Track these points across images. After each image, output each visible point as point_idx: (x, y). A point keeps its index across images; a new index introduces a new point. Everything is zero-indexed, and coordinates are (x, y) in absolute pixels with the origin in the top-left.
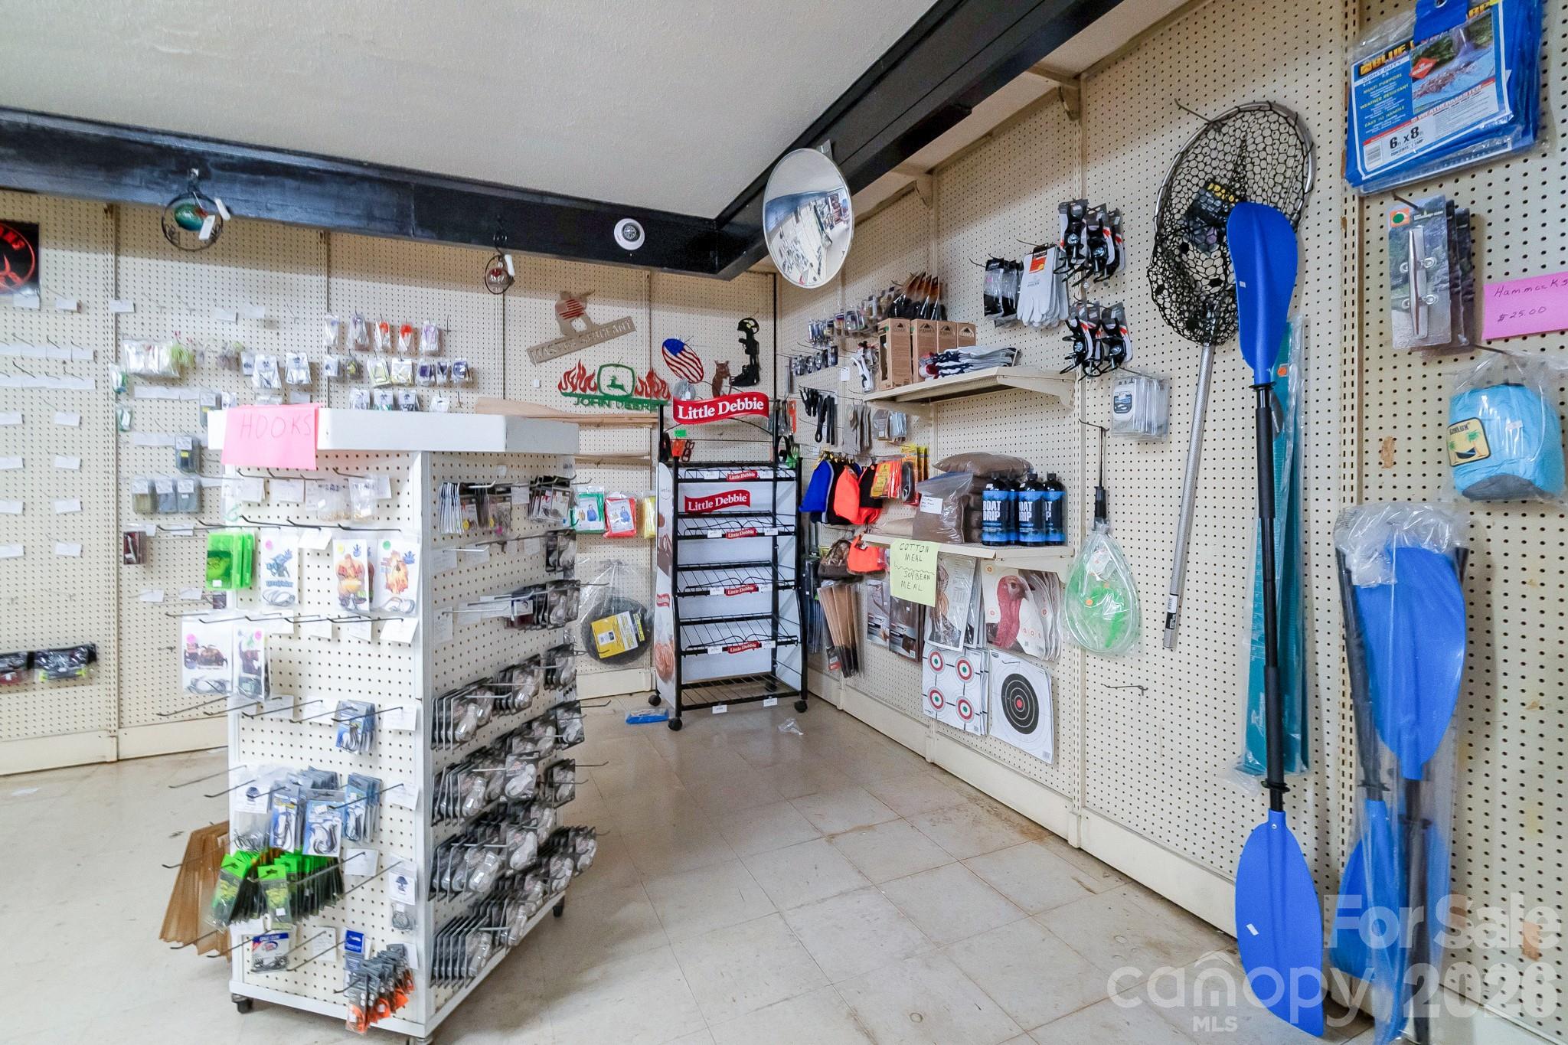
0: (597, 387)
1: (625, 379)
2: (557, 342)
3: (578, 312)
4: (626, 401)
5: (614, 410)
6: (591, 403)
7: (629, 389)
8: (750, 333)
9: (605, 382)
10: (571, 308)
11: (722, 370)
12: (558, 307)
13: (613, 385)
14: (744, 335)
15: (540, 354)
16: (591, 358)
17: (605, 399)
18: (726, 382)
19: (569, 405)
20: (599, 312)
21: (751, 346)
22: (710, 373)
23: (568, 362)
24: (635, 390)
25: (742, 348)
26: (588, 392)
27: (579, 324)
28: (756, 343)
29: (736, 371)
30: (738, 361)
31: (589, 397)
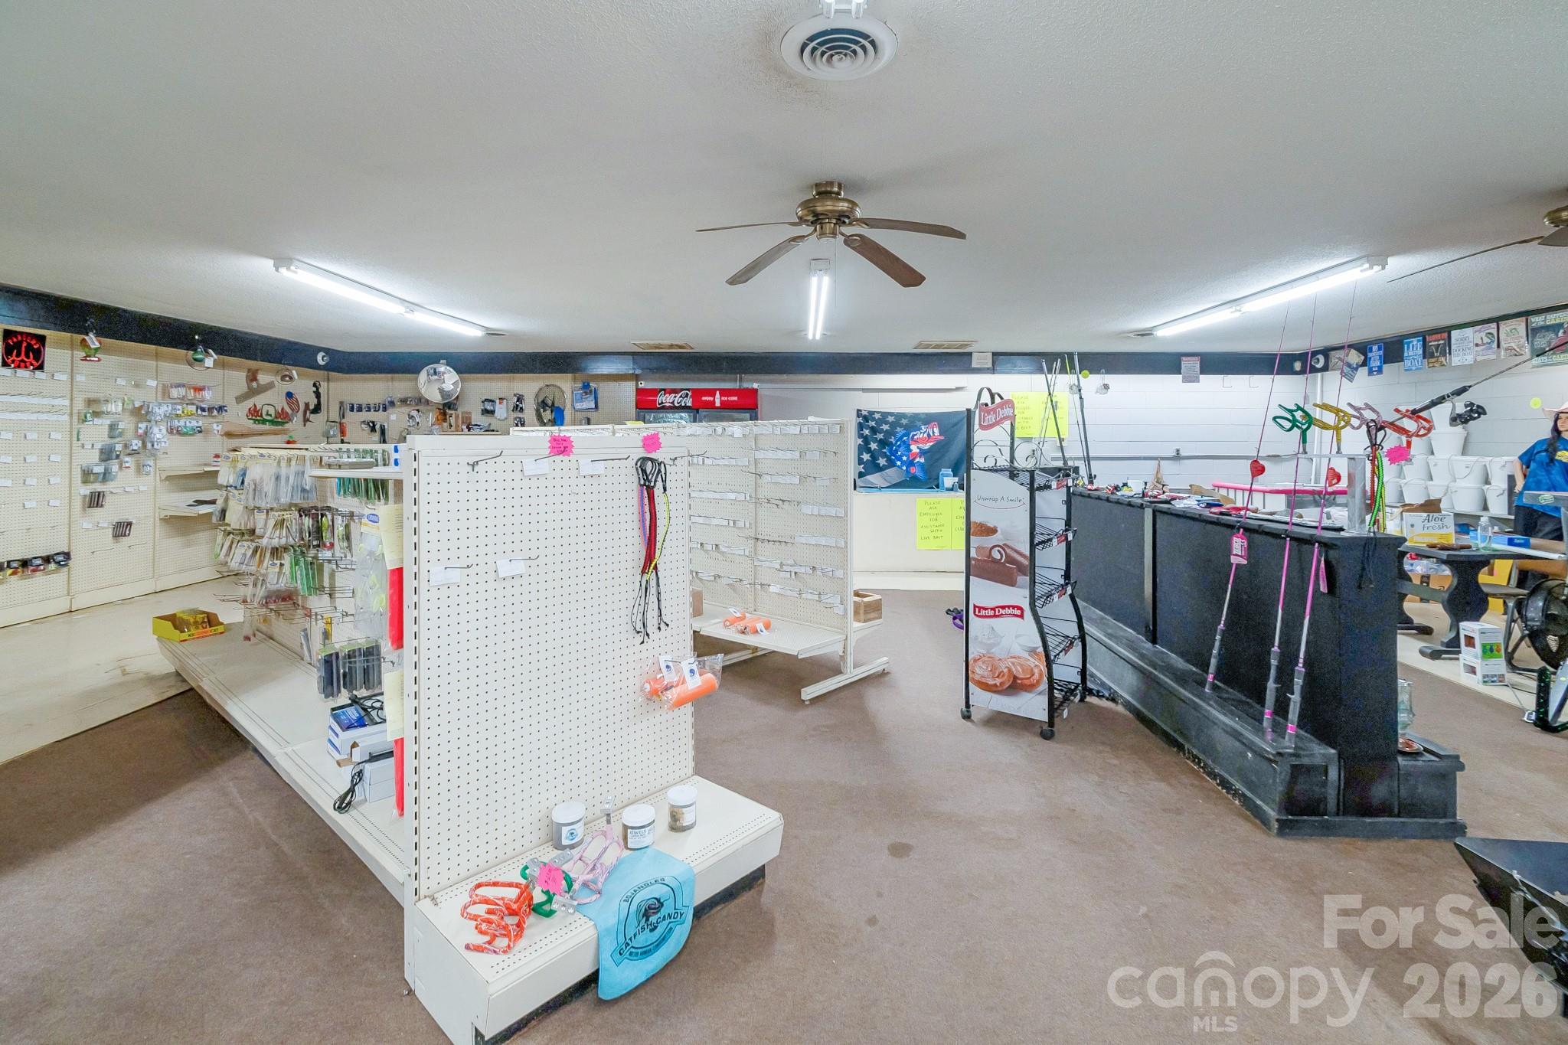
0: (261, 416)
1: (272, 412)
2: (247, 393)
3: (255, 379)
4: (272, 422)
5: (267, 427)
6: (259, 423)
7: (273, 415)
8: (318, 389)
9: (264, 413)
10: (252, 377)
11: (307, 405)
12: (247, 376)
13: (267, 414)
14: (315, 389)
15: (240, 399)
16: (259, 401)
17: (264, 422)
18: (308, 412)
19: (250, 424)
20: (263, 378)
21: (318, 395)
22: (302, 407)
23: (249, 404)
24: (276, 417)
25: (313, 395)
26: (258, 418)
27: (254, 384)
28: (319, 393)
29: (312, 407)
30: (313, 402)
31: (257, 420)
